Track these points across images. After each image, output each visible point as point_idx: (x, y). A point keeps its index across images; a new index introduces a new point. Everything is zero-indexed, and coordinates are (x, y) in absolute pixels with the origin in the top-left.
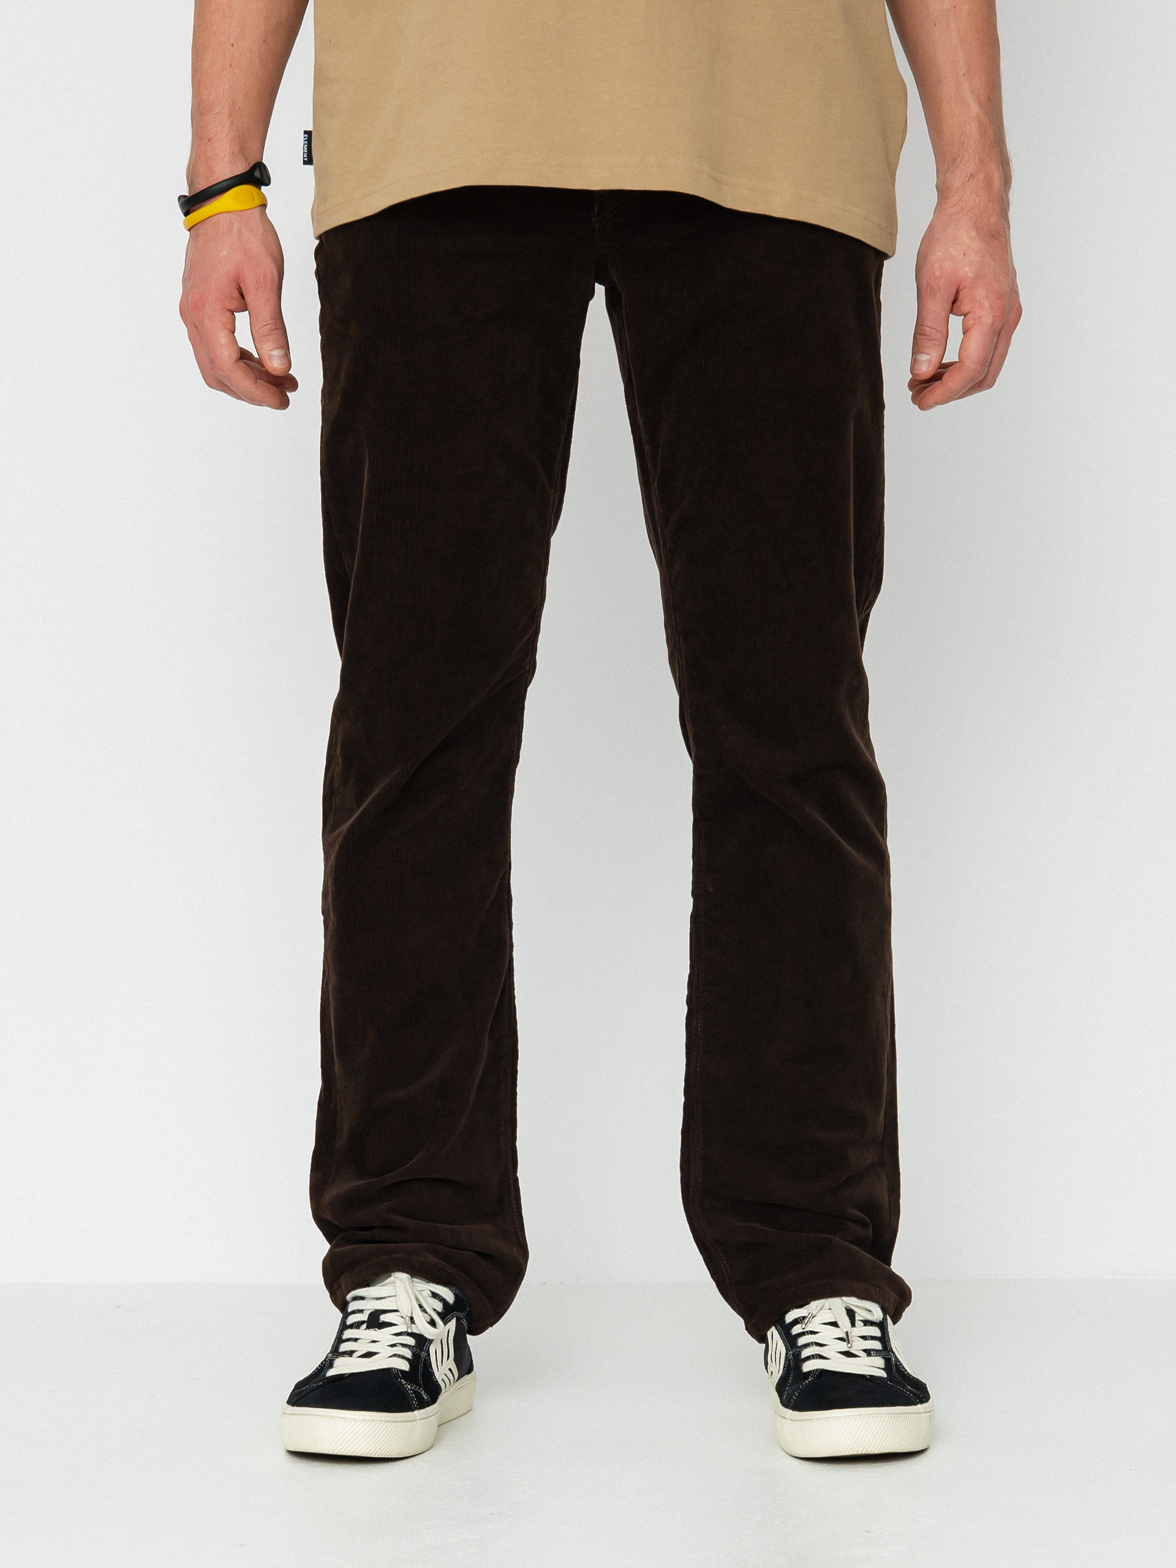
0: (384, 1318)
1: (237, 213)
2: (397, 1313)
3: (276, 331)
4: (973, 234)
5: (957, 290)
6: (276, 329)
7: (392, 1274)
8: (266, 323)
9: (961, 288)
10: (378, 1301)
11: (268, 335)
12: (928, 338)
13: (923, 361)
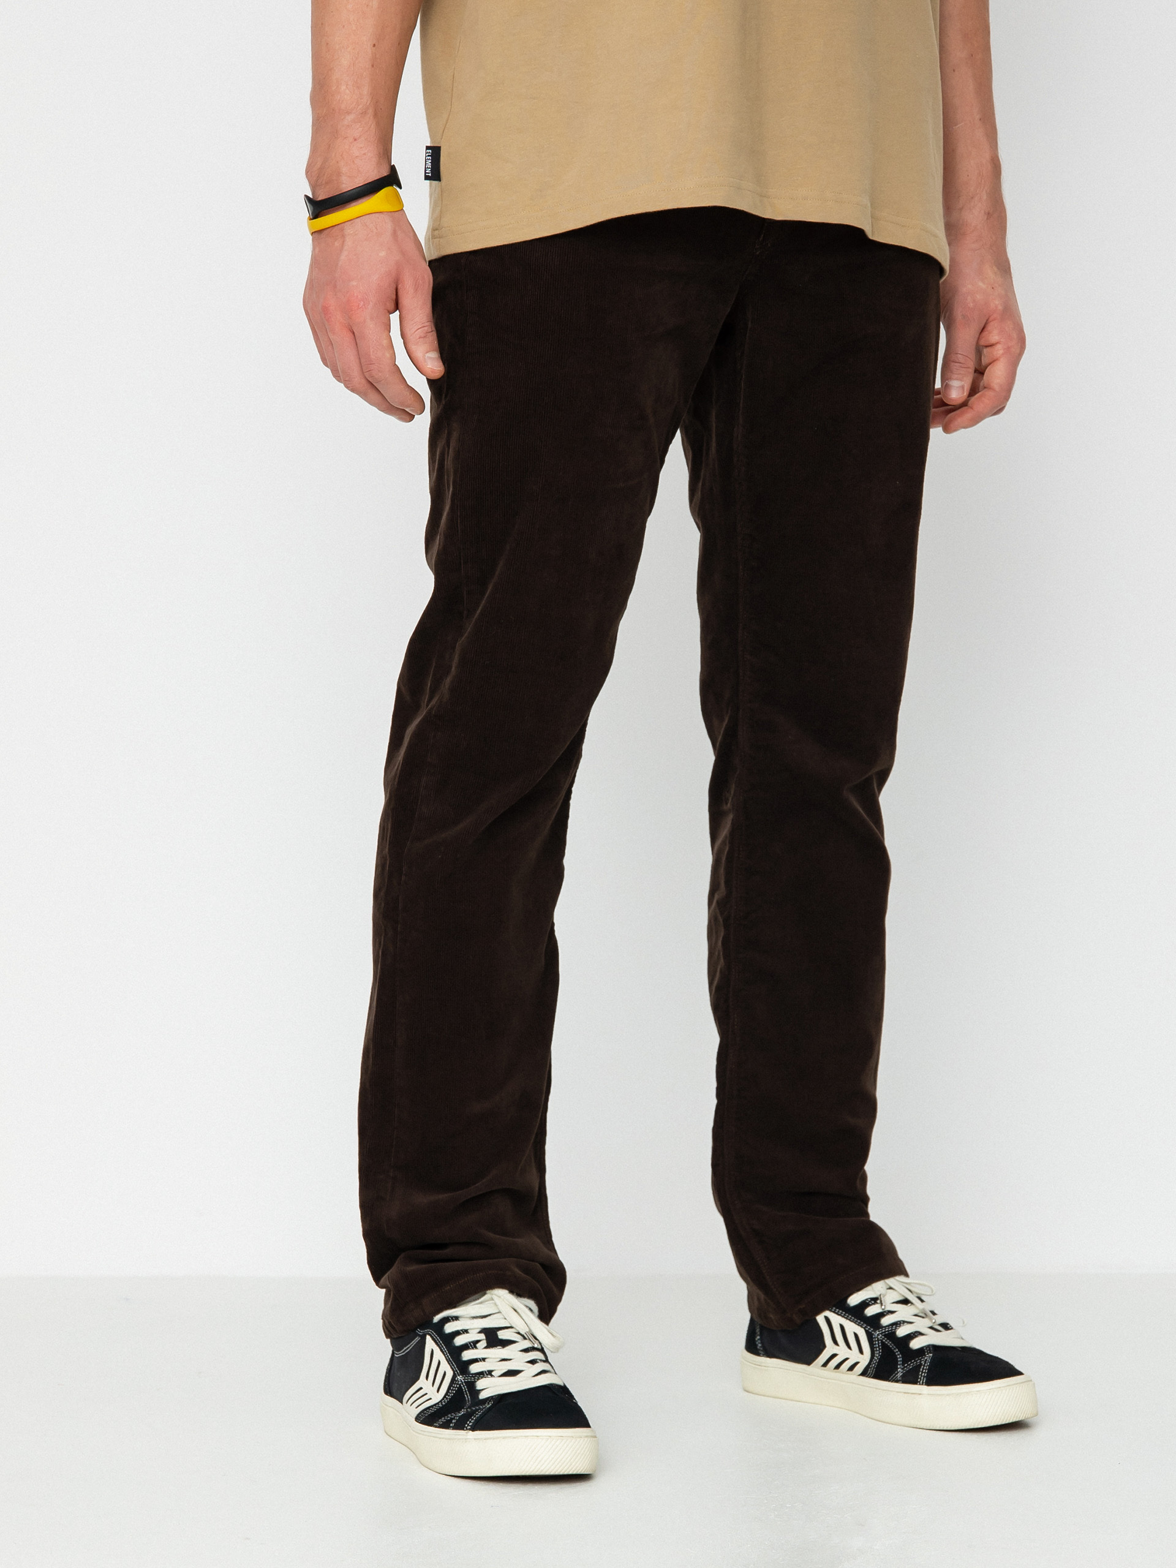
0: (502, 1335)
1: (389, 214)
2: (510, 1330)
3: (431, 333)
4: (995, 269)
5: (987, 320)
6: (432, 331)
7: (488, 1292)
8: (423, 325)
9: (991, 319)
10: (484, 1319)
11: (425, 337)
12: (962, 365)
13: (954, 386)
